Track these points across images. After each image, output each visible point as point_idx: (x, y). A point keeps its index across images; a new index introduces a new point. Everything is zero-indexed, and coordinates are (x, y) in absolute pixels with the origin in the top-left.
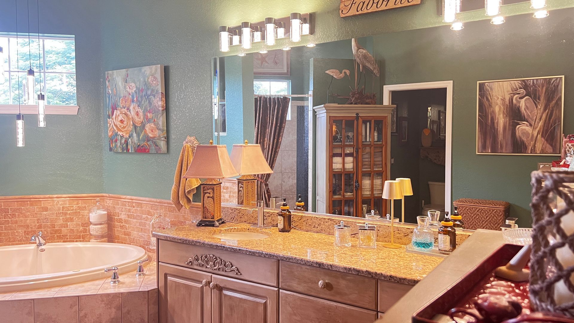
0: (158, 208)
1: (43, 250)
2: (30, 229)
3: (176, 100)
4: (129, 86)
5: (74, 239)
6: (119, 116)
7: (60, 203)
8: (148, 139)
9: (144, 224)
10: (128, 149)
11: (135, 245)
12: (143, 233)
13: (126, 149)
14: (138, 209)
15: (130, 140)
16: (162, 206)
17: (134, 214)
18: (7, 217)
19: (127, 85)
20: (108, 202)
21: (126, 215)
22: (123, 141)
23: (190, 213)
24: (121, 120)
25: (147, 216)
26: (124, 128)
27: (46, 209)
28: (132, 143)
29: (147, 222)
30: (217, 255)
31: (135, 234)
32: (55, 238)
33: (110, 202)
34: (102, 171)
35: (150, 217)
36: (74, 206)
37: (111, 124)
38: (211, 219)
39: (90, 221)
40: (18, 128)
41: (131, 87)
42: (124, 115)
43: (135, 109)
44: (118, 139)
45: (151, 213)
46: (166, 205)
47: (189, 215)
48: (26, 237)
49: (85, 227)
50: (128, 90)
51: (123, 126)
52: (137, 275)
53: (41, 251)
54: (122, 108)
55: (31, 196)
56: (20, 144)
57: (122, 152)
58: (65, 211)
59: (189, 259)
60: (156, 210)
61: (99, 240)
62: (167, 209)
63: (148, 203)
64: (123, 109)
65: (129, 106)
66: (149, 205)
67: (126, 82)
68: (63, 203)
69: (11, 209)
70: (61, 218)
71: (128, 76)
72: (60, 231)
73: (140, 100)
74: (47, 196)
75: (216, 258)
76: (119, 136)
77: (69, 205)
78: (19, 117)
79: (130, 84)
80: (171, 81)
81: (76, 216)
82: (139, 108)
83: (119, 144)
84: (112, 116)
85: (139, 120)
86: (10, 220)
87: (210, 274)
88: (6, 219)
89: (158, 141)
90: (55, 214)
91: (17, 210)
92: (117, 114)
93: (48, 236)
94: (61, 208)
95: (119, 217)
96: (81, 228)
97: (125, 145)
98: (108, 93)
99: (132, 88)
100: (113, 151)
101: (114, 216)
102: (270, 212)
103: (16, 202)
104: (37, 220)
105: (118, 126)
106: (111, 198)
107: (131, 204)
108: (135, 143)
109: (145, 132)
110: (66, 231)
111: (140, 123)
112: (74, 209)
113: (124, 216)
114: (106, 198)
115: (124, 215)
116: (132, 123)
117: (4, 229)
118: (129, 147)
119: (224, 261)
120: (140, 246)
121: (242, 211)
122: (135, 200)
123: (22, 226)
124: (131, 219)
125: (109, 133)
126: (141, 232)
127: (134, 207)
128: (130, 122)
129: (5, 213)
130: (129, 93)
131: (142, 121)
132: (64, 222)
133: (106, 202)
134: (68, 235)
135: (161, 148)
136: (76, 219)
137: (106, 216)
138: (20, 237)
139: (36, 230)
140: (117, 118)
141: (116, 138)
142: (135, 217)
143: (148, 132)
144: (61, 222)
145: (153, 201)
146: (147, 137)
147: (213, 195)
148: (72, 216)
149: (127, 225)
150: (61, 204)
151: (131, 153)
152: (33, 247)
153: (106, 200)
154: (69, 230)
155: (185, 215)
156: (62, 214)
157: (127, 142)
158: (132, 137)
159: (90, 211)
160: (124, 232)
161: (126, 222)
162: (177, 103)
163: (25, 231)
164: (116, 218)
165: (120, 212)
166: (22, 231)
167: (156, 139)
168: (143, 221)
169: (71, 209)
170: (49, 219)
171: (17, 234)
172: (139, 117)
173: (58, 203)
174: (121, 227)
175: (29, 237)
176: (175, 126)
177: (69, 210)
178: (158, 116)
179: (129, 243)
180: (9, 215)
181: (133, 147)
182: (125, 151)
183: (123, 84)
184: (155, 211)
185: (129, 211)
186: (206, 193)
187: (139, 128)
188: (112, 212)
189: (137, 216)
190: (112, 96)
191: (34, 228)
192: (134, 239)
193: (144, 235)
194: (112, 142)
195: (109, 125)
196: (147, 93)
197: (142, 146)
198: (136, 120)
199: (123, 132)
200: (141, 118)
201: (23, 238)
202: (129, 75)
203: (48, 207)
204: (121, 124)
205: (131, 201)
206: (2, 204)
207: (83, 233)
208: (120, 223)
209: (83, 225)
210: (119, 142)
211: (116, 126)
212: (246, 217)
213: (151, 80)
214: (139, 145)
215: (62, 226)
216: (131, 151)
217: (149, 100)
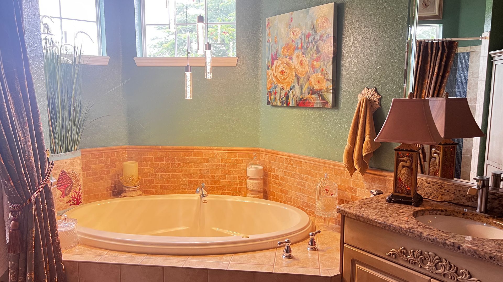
0: (321, 169)
1: (205, 202)
2: (193, 178)
3: (351, 44)
4: (293, 32)
5: (231, 191)
6: (279, 66)
7: (219, 155)
8: (312, 92)
9: (303, 184)
10: (289, 102)
11: (292, 205)
12: (302, 194)
13: (285, 103)
14: (297, 167)
15: (291, 92)
16: (327, 167)
17: (292, 172)
18: (174, 166)
19: (291, 31)
20: (264, 157)
21: (283, 172)
22: (283, 94)
23: (364, 180)
24: (282, 71)
25: (307, 176)
26: (285, 79)
27: (207, 160)
28: (293, 96)
29: (307, 182)
30: (443, 255)
31: (292, 193)
32: (214, 188)
33: (266, 157)
34: (258, 125)
35: (311, 177)
36: (232, 159)
37: (270, 76)
38: (406, 194)
39: (247, 176)
40: (187, 81)
41: (294, 33)
42: (285, 65)
43: (298, 57)
44: (277, 91)
45: (312, 174)
46: (331, 166)
47: (362, 181)
48: (189, 186)
49: (241, 180)
50: (292, 36)
51: (284, 77)
52: (309, 249)
53: (204, 203)
54: (283, 58)
55: (194, 147)
56: (189, 97)
57: (282, 106)
58: (224, 163)
59: (391, 250)
60: (319, 171)
61: (255, 195)
62: (332, 171)
63: (309, 162)
64: (285, 59)
65: (292, 55)
66: (310, 164)
67: (290, 28)
68: (222, 155)
69: (177, 158)
70: (220, 170)
71: (292, 21)
72: (219, 183)
73: (306, 47)
74: (208, 148)
75: (440, 259)
76: (279, 88)
77: (227, 157)
78: (187, 69)
79: (294, 30)
80: (346, 22)
81: (233, 169)
82: (304, 56)
83: (278, 98)
84: (272, 67)
85: (303, 70)
86: (176, 168)
87: (428, 278)
88: (173, 168)
89: (325, 93)
90: (215, 166)
91: (182, 160)
92: (278, 65)
93: (209, 186)
94: (221, 160)
95: (275, 173)
96: (238, 181)
97: (285, 98)
98: (268, 42)
99: (296, 34)
100: (271, 104)
101: (270, 172)
102: (497, 193)
103: (181, 152)
104: (199, 171)
105: (278, 77)
106: (267, 153)
107: (289, 161)
108: (297, 97)
109: (310, 84)
110: (224, 183)
111: (304, 73)
112: (232, 161)
113: (281, 173)
114: (262, 153)
115: (280, 171)
116: (294, 73)
117: (171, 177)
118: (290, 100)
119: (455, 266)
120: (298, 207)
121: (446, 186)
122: (293, 157)
123: (186, 175)
124: (289, 177)
125: (267, 86)
126: (300, 193)
127: (292, 165)
128: (292, 72)
129: (172, 162)
130: (293, 40)
131: (306, 71)
132: (222, 174)
133: (262, 157)
134: (226, 186)
135: (329, 102)
136: (234, 171)
137: (262, 171)
138: (184, 186)
139: (198, 180)
140: (277, 69)
141: (275, 90)
142: (293, 175)
143: (313, 84)
144: (220, 174)
145: (316, 160)
146: (312, 89)
147: (411, 164)
148: (230, 168)
149: (284, 183)
150: (221, 157)
151: (292, 107)
152: (196, 197)
153: (262, 155)
154: (227, 182)
155: (356, 181)
156: (221, 166)
157: (288, 94)
158: (293, 90)
159: (247, 165)
160: (280, 189)
161: (283, 179)
162: (353, 48)
163: (189, 180)
164: (272, 173)
165: (276, 168)
166: (186, 180)
167: (323, 91)
168: (302, 181)
169: (229, 161)
170: (209, 170)
171: (182, 182)
172: (304, 67)
173: (217, 155)
174: (277, 183)
175: (192, 186)
176: (348, 76)
177: (227, 163)
178: (327, 65)
179: (285, 202)
180: (175, 164)
181: (294, 100)
182: (285, 105)
183: (286, 30)
184: (317, 172)
185: (287, 168)
186: (401, 161)
187: (302, 79)
188: (268, 167)
189: (295, 174)
190: (272, 44)
191: (196, 177)
192: (291, 198)
193: (303, 196)
194: (271, 95)
195: (268, 77)
196: (314, 38)
197: (305, 99)
198: (299, 70)
199: (283, 84)
200: (306, 68)
201: (187, 187)
202: (293, 19)
203: (209, 158)
204: (281, 75)
205: (289, 158)
206: (170, 154)
207: (240, 185)
208: (275, 179)
209: (240, 178)
210: (278, 95)
211: (276, 78)
212: (452, 196)
213: (321, 22)
214: (302, 98)
215: (220, 177)
216: (292, 104)
217: (316, 46)
